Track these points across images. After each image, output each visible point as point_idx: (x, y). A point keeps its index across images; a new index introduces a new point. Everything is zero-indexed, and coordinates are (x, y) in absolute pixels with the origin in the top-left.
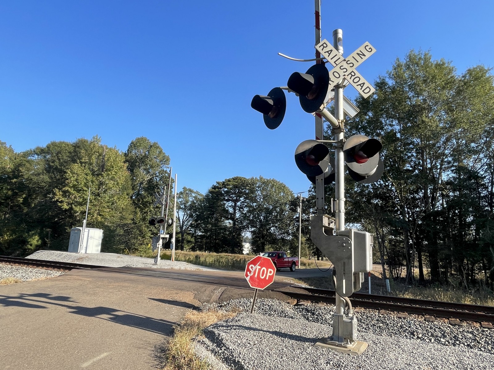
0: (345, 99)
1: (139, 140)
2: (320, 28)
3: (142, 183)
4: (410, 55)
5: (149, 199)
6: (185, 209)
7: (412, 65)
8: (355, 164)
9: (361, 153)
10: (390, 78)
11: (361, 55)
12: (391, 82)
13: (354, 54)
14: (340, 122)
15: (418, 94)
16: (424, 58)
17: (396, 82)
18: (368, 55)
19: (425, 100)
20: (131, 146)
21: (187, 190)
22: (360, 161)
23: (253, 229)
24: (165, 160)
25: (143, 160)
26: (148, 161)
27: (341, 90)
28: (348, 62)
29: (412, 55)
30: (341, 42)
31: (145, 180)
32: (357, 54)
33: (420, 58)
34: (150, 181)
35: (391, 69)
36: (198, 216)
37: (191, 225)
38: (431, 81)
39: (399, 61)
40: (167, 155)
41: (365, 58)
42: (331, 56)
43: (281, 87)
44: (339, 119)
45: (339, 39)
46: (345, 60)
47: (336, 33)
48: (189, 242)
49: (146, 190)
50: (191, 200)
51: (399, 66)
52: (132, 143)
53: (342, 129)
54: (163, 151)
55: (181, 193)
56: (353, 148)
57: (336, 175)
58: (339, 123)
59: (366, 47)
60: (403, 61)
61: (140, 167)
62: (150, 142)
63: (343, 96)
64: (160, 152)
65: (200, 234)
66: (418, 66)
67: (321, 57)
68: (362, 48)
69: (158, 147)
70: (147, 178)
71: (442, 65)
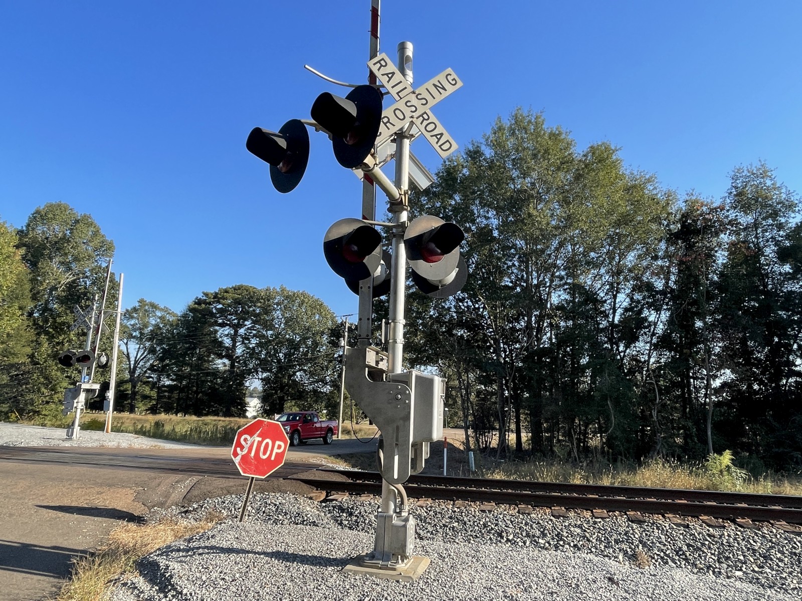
0: (411, 158)
1: (51, 208)
2: (379, 36)
3: (54, 288)
4: (516, 114)
5: (68, 318)
6: (141, 339)
7: (518, 130)
8: (421, 262)
9: (433, 246)
10: (487, 145)
11: (440, 87)
12: (488, 153)
13: (429, 85)
14: (403, 193)
15: (525, 175)
16: (536, 122)
17: (496, 153)
18: (450, 89)
19: (533, 184)
20: (35, 218)
21: (147, 305)
22: (430, 258)
23: (265, 375)
24: (105, 248)
25: (59, 245)
26: (68, 248)
27: (407, 142)
28: (419, 97)
29: (519, 116)
30: (410, 64)
31: (62, 283)
32: (434, 85)
33: (530, 122)
34: (72, 286)
35: (489, 132)
36: (165, 351)
37: (152, 368)
38: (543, 156)
39: (500, 122)
40: (108, 239)
41: (445, 94)
42: (393, 82)
43: (303, 121)
44: (400, 189)
45: (408, 57)
46: (414, 93)
47: (402, 48)
48: (145, 397)
49: (62, 301)
50: (153, 322)
51: (500, 129)
52: (38, 212)
53: (405, 205)
54: (102, 232)
55: (135, 310)
56: (420, 237)
57: (392, 281)
58: (400, 194)
59: (449, 77)
60: (507, 123)
61: (51, 259)
62: (74, 214)
63: (410, 152)
64: (96, 234)
65: (168, 383)
66: (526, 133)
67: (377, 84)
68: (441, 77)
69: (90, 225)
70: (67, 278)
71: (558, 135)
